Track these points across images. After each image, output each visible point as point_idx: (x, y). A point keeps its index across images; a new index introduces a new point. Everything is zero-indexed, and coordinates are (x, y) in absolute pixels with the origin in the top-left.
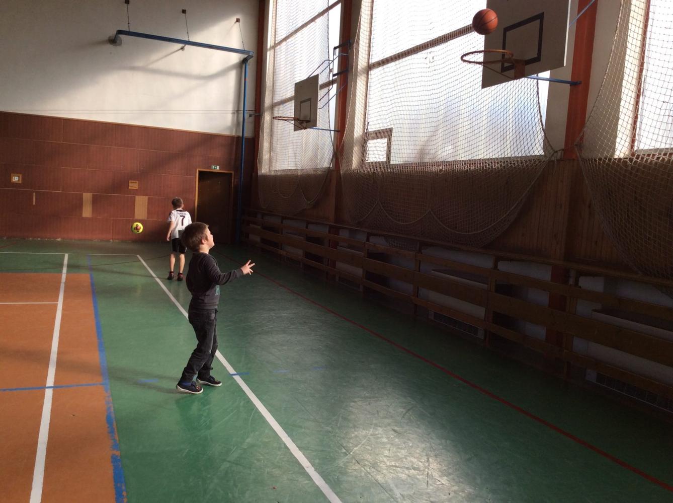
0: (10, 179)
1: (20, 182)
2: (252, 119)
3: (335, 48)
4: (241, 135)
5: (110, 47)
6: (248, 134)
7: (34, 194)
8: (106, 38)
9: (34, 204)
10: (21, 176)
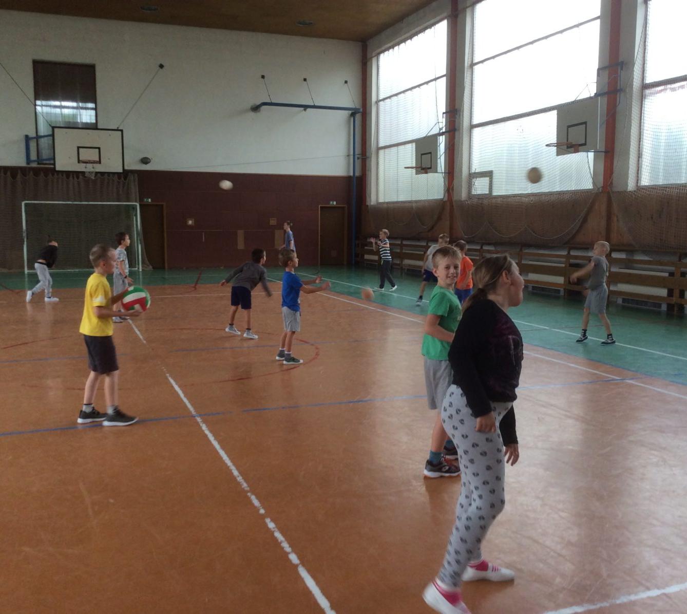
0: (186, 222)
1: (193, 224)
2: (360, 161)
3: (444, 113)
4: (352, 174)
5: (252, 114)
6: (358, 174)
7: (203, 233)
8: (249, 106)
9: (204, 241)
10: (193, 219)
